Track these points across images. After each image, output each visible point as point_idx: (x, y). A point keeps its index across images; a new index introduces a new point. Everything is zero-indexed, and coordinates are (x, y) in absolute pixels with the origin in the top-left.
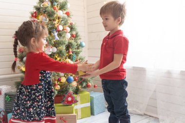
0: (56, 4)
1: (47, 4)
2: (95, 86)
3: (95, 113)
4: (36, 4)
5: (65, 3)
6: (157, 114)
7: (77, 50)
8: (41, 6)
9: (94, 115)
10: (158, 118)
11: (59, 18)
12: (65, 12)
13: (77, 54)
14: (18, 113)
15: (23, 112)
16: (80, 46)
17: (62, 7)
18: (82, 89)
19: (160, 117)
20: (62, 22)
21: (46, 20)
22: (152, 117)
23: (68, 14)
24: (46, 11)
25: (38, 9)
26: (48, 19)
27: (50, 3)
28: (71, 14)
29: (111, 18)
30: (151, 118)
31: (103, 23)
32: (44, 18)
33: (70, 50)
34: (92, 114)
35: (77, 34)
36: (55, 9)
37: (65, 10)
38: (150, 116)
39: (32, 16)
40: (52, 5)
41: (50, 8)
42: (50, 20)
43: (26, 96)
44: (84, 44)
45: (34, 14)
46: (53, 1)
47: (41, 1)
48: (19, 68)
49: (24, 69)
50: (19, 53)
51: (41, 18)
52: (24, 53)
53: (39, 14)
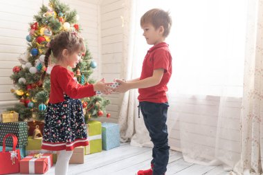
0: (62, 14)
1: (52, 14)
2: (108, 116)
3: (107, 148)
4: (37, 14)
5: (74, 13)
6: (180, 147)
7: (86, 71)
8: (44, 16)
9: (105, 150)
10: (181, 152)
12: (73, 25)
13: (87, 75)
15: (53, 133)
16: (90, 66)
17: (70, 19)
18: (92, 119)
19: (184, 151)
21: (49, 33)
22: (175, 151)
23: (76, 27)
24: (49, 22)
25: (39, 20)
26: (51, 32)
27: (54, 12)
28: (80, 28)
29: (152, 28)
31: (144, 35)
32: (47, 29)
33: (79, 70)
34: (104, 148)
35: (87, 52)
36: (60, 20)
37: (73, 22)
39: (32, 27)
40: (58, 16)
41: (54, 19)
42: (54, 34)
44: (95, 64)
45: (34, 26)
46: (58, 10)
47: (44, 10)
48: (13, 91)
49: (20, 93)
50: (13, 73)
51: (43, 30)
52: (19, 73)
53: (40, 26)
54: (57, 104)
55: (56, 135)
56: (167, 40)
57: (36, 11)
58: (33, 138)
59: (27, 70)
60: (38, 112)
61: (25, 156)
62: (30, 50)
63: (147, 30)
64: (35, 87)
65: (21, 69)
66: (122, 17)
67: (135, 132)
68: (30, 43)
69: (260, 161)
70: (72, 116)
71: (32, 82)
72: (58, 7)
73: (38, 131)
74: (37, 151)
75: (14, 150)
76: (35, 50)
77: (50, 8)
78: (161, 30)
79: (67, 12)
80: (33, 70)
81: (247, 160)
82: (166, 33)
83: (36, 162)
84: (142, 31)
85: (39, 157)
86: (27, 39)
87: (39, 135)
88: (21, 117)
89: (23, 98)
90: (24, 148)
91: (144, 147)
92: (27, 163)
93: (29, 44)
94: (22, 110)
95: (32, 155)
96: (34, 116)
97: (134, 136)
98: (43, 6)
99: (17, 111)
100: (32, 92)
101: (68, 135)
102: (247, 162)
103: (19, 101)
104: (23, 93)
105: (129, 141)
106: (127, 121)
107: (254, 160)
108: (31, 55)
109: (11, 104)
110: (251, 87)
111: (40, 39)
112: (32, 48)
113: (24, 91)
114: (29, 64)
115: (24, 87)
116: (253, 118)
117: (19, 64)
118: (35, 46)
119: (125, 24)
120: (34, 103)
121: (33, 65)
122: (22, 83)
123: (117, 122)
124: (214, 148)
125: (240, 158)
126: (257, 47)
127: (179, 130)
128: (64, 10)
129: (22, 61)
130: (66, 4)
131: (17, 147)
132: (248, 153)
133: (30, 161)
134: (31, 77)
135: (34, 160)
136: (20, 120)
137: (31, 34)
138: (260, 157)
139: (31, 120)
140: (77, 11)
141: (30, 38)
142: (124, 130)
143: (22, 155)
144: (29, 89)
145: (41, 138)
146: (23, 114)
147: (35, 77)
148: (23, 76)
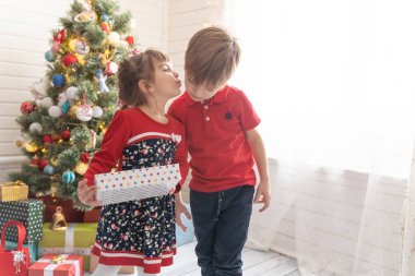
0: (107, 17)
1: (89, 16)
4: (64, 15)
5: (127, 17)
6: (294, 250)
8: (76, 19)
10: (295, 259)
11: (111, 48)
12: (125, 36)
17: (119, 26)
19: (300, 258)
20: (118, 56)
21: (84, 49)
22: (285, 255)
23: (130, 40)
24: (85, 31)
25: (68, 25)
26: (87, 48)
27: (94, 14)
28: (137, 41)
30: (282, 257)
32: (80, 43)
36: (104, 28)
37: (124, 32)
38: (280, 254)
39: (56, 38)
40: (100, 21)
41: (93, 25)
42: (92, 50)
45: (60, 36)
46: (101, 11)
47: (77, 9)
48: (19, 144)
49: (31, 148)
50: (20, 114)
51: (74, 44)
52: (31, 115)
53: (69, 36)
57: (64, 11)
58: (51, 228)
59: (45, 112)
60: (61, 183)
61: (37, 259)
62: (51, 76)
64: (57, 140)
65: (35, 105)
68: (52, 64)
71: (52, 132)
72: (100, 5)
73: (60, 216)
74: (57, 250)
75: (19, 249)
76: (59, 77)
77: (87, 6)
80: (55, 111)
83: (56, 272)
86: (47, 57)
87: (62, 224)
89: (36, 157)
90: (36, 245)
92: (41, 272)
93: (49, 66)
94: (35, 179)
95: (51, 256)
98: (76, 3)
99: (26, 181)
104: (36, 149)
108: (52, 84)
111: (68, 59)
112: (54, 72)
113: (38, 146)
114: (47, 101)
115: (39, 139)
117: (30, 98)
118: (58, 70)
120: (55, 167)
121: (55, 102)
122: (36, 131)
127: (293, 222)
128: (110, 10)
129: (36, 93)
130: (114, 1)
131: (25, 243)
133: (47, 268)
134: (52, 123)
135: (52, 267)
136: (31, 196)
137: (53, 49)
139: (48, 193)
140: (133, 14)
141: (51, 55)
143: (32, 256)
144: (47, 144)
145: (64, 228)
146: (35, 185)
147: (57, 125)
148: (38, 120)
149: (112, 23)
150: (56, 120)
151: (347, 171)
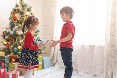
0: (25, 8)
1: (20, 8)
2: (45, 53)
4: (14, 8)
7: (36, 33)
8: (17, 8)
9: (44, 69)
10: (78, 70)
11: (26, 16)
12: (30, 13)
13: (36, 35)
14: (22, 62)
15: (24, 61)
16: (38, 31)
17: (29, 10)
23: (31, 13)
24: (19, 11)
25: (15, 10)
27: (22, 7)
29: (65, 14)
31: (62, 17)
32: (18, 15)
36: (24, 11)
37: (30, 11)
39: (12, 14)
40: (23, 9)
41: (21, 10)
42: (21, 17)
43: (25, 53)
44: (40, 30)
45: (13, 13)
46: (23, 6)
47: (17, 6)
48: (2, 42)
49: (6, 43)
50: (3, 34)
51: (16, 15)
52: (5, 34)
53: (15, 13)
54: (26, 48)
55: (25, 62)
56: (72, 20)
57: (14, 7)
58: (11, 63)
59: (9, 33)
60: (14, 51)
61: (8, 72)
63: (63, 15)
64: (12, 40)
65: (6, 32)
66: (52, 10)
67: (57, 61)
68: (11, 21)
69: (112, 74)
70: (33, 54)
71: (11, 38)
72: (23, 4)
73: (14, 60)
74: (14, 69)
75: (3, 69)
76: (13, 24)
77: (20, 5)
78: (69, 15)
79: (27, 7)
80: (12, 33)
81: (106, 74)
82: (71, 17)
83: (12, 74)
84: (61, 16)
85: (14, 72)
86: (9, 19)
87: (14, 62)
88: (6, 54)
89: (7, 45)
90: (7, 68)
91: (61, 67)
92: (8, 75)
94: (7, 51)
95: (11, 71)
96: (12, 53)
97: (57, 63)
98: (17, 4)
99: (4, 51)
100: (11, 43)
101: (30, 62)
102: (107, 74)
103: (5, 47)
104: (7, 43)
105: (54, 65)
106: (54, 56)
107: (110, 73)
108: (11, 26)
109: (2, 48)
110: (109, 41)
111: (15, 19)
112: (11, 23)
113: (7, 42)
114: (10, 30)
115: (8, 40)
116: (109, 55)
117: (5, 30)
118: (13, 22)
119: (53, 12)
120: (12, 48)
121: (12, 30)
122: (7, 38)
123: (49, 56)
124: (92, 68)
125: (103, 73)
126: (111, 24)
127: (77, 60)
128: (26, 6)
129: (7, 28)
130: (27, 3)
131: (4, 67)
132: (107, 71)
133: (10, 74)
134: (11, 36)
135: (12, 73)
136: (6, 55)
137: (11, 16)
138: (112, 72)
139: (10, 55)
140: (32, 7)
141: (11, 18)
142: (52, 60)
143: (6, 71)
144: (10, 41)
145: (15, 63)
146: (7, 52)
147: (12, 36)
148: (7, 35)
149: (26, 9)
150: (12, 35)
151: (90, 45)
